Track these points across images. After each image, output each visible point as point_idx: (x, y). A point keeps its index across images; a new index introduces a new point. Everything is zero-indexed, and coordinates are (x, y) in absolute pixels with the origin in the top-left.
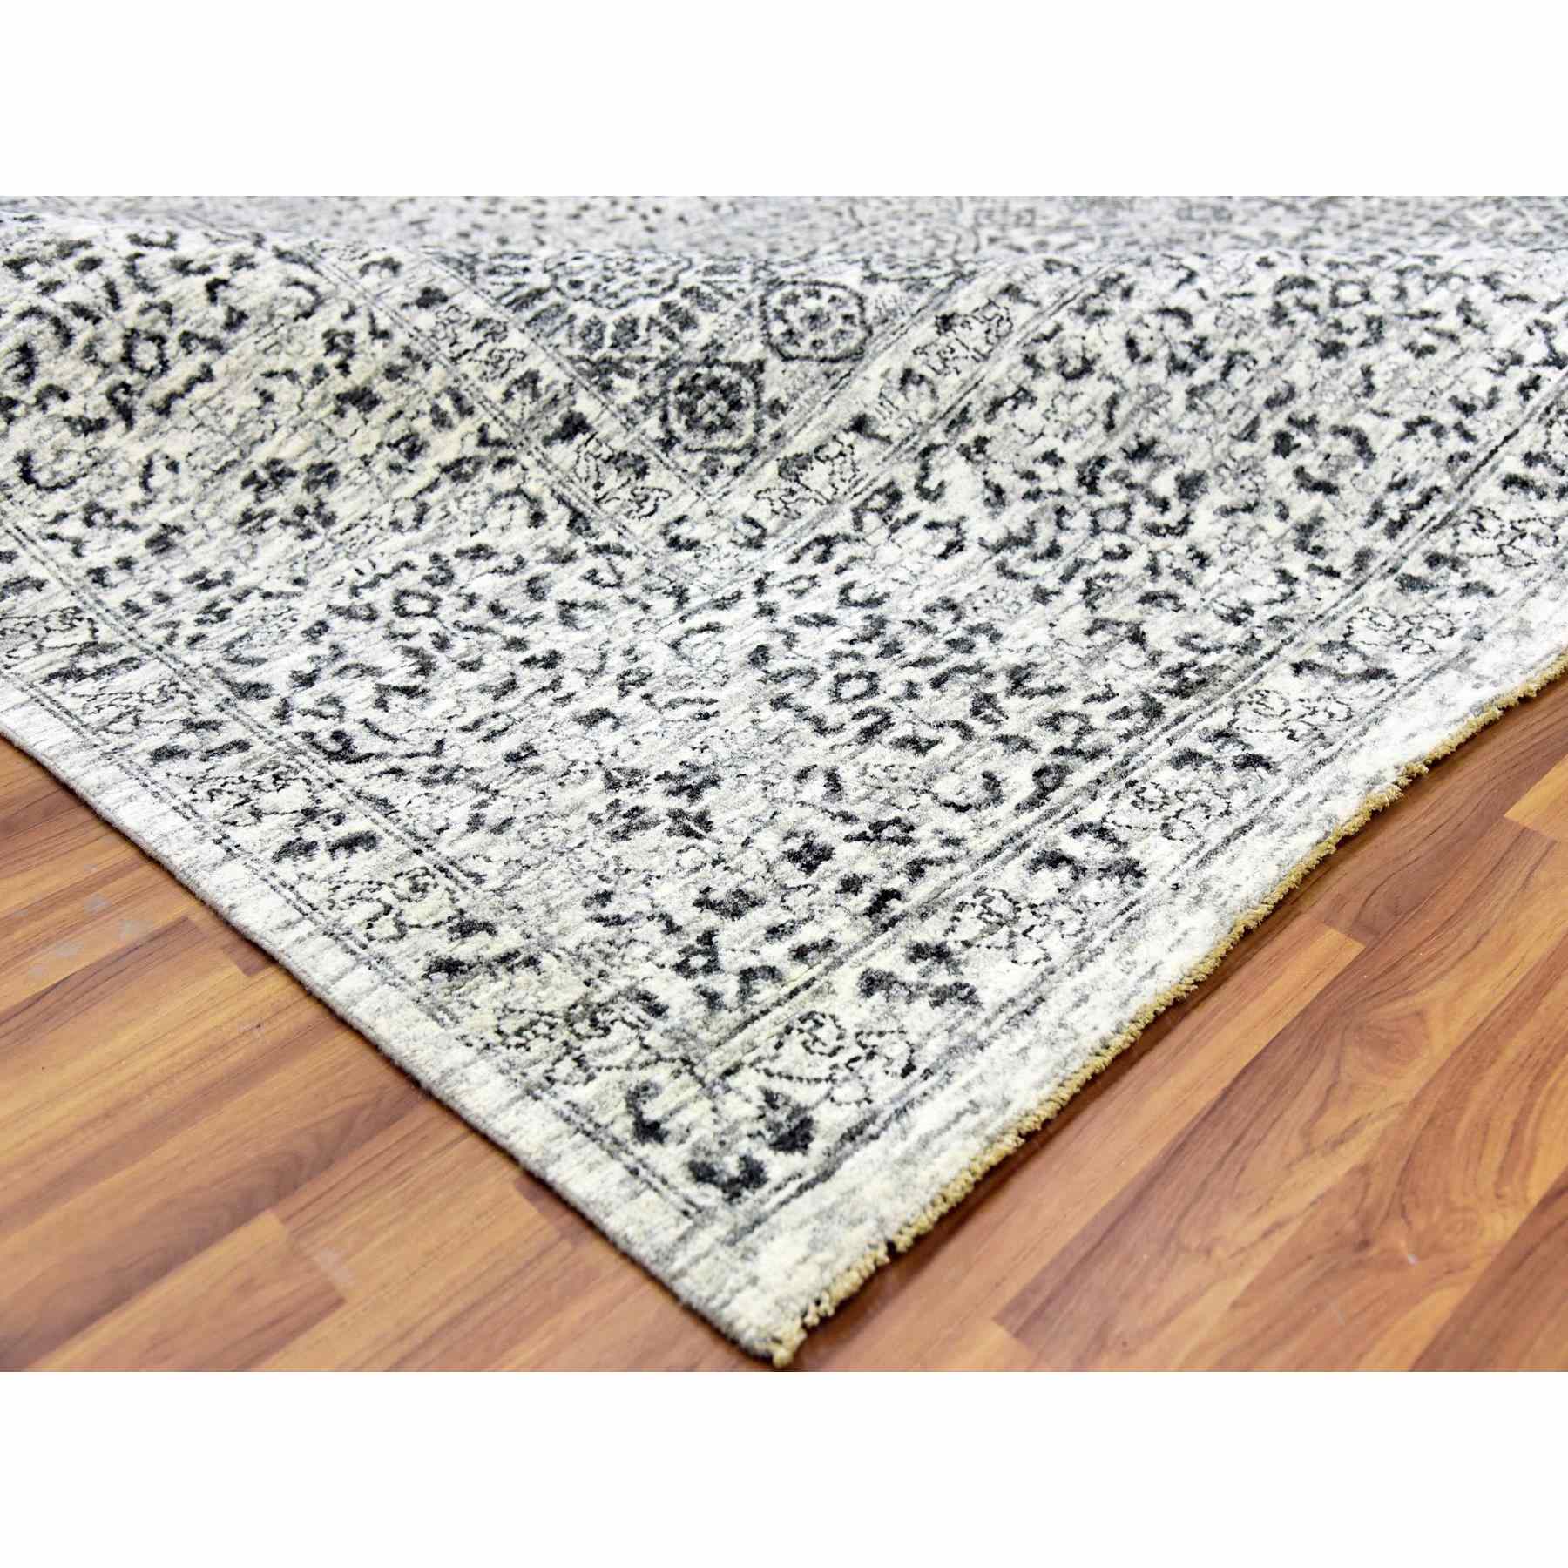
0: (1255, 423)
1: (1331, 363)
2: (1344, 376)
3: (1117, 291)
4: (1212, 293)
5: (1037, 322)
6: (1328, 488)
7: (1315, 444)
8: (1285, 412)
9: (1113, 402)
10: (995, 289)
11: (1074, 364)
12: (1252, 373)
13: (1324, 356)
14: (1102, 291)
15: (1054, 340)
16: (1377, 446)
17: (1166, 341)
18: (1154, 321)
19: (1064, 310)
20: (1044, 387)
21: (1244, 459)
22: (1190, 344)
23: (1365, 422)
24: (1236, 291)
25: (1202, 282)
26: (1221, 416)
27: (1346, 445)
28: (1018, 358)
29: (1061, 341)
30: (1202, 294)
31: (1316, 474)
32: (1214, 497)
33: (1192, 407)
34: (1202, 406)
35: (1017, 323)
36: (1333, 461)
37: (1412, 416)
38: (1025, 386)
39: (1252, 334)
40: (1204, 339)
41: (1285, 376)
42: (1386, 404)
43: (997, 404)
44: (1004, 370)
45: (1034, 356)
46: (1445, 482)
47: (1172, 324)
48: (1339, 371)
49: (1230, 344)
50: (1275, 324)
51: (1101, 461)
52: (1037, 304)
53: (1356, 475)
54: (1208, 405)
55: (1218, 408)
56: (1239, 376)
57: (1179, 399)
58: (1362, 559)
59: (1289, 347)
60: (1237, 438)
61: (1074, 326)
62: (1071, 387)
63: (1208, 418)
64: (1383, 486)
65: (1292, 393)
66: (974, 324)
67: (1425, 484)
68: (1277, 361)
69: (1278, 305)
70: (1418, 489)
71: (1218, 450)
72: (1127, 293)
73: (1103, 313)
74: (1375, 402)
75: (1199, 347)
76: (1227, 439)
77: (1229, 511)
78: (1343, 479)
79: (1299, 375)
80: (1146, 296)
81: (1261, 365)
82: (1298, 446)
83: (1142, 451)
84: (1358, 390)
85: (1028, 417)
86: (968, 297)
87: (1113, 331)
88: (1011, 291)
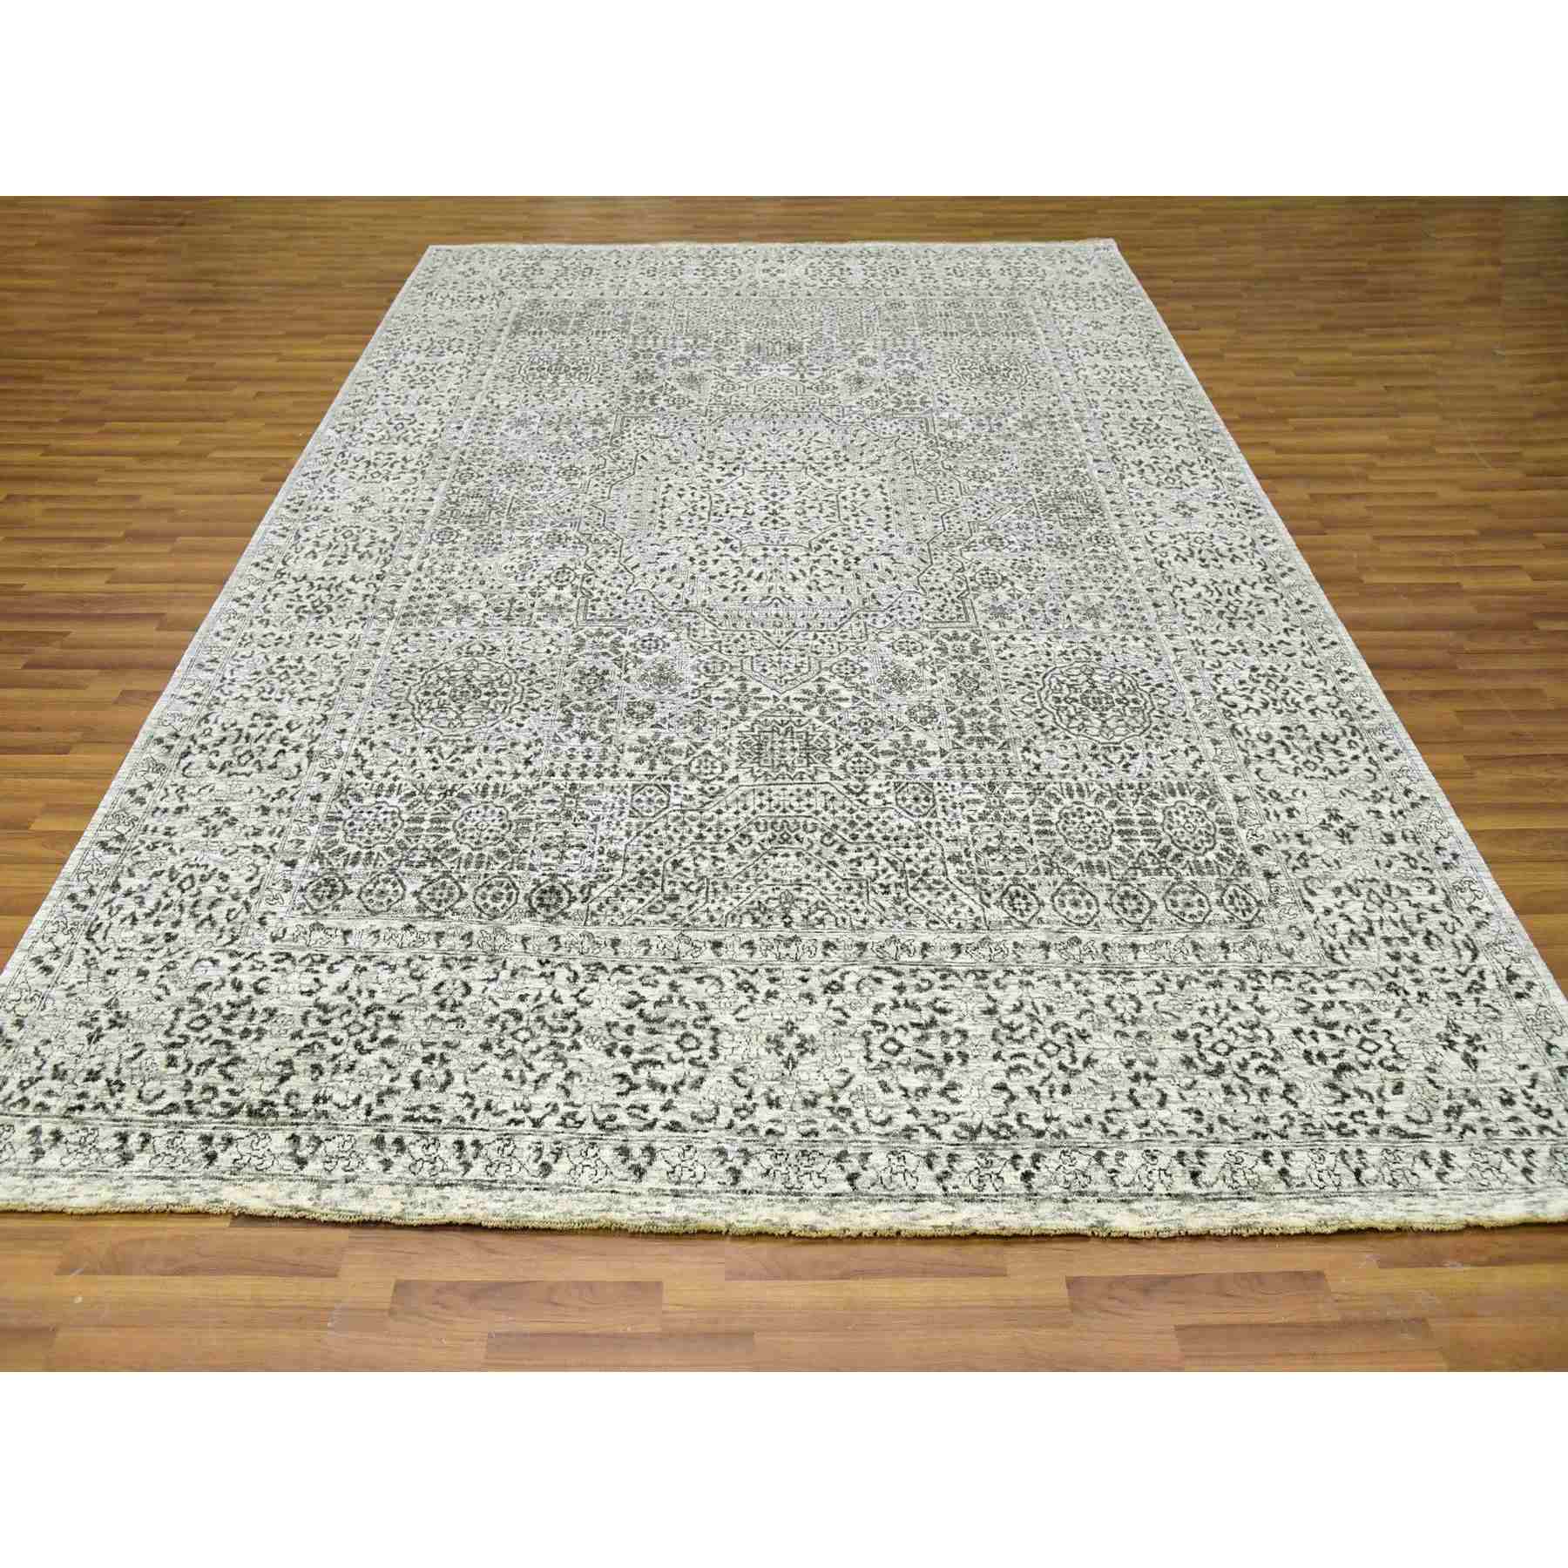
0: (433, 1044)
1: (479, 1051)
2: (476, 1059)
3: (465, 964)
4: (488, 993)
5: (429, 951)
6: (417, 1085)
7: (435, 1069)
8: (445, 1050)
9: (410, 995)
10: (437, 930)
11: (418, 974)
12: (456, 1029)
13: (480, 1046)
14: (461, 960)
15: (425, 962)
16: (449, 1089)
17: (451, 994)
18: (458, 984)
19: (442, 955)
20: (401, 972)
21: (413, 1051)
22: (455, 1002)
23: (458, 1079)
25: (492, 986)
26: (428, 1032)
27: (442, 1079)
28: (408, 956)
30: (485, 989)
31: (422, 1077)
32: (388, 1053)
33: (426, 1020)
34: (429, 1023)
35: (424, 946)
36: (432, 1079)
37: (471, 1092)
38: (397, 966)
39: (475, 1017)
40: (461, 1005)
41: (462, 1040)
42: (472, 1080)
43: (383, 963)
44: (398, 957)
45: (412, 960)
46: (445, 1122)
47: (462, 990)
48: (477, 1055)
49: (465, 1014)
50: (486, 1022)
51: (382, 1008)
52: (438, 946)
53: (430, 1091)
54: (430, 1025)
55: (431, 1029)
56: (452, 1026)
57: (427, 1014)
58: (387, 1117)
59: (477, 1033)
60: (422, 1043)
61: (436, 962)
62: (407, 979)
63: (425, 1029)
64: (429, 1103)
65: (456, 1047)
66: (414, 935)
67: (440, 1116)
68: (467, 1033)
69: (497, 1016)
70: (436, 1115)
71: (412, 1040)
72: (465, 968)
73: (449, 967)
74: (470, 1076)
75: (455, 1006)
76: (419, 1040)
77: (384, 1061)
78: (426, 1088)
79: (466, 1044)
80: (470, 974)
81: (462, 1029)
82: (432, 1064)
83: (394, 1017)
84: (472, 1067)
85: (385, 975)
86: (426, 926)
87: (443, 975)
88: (440, 935)
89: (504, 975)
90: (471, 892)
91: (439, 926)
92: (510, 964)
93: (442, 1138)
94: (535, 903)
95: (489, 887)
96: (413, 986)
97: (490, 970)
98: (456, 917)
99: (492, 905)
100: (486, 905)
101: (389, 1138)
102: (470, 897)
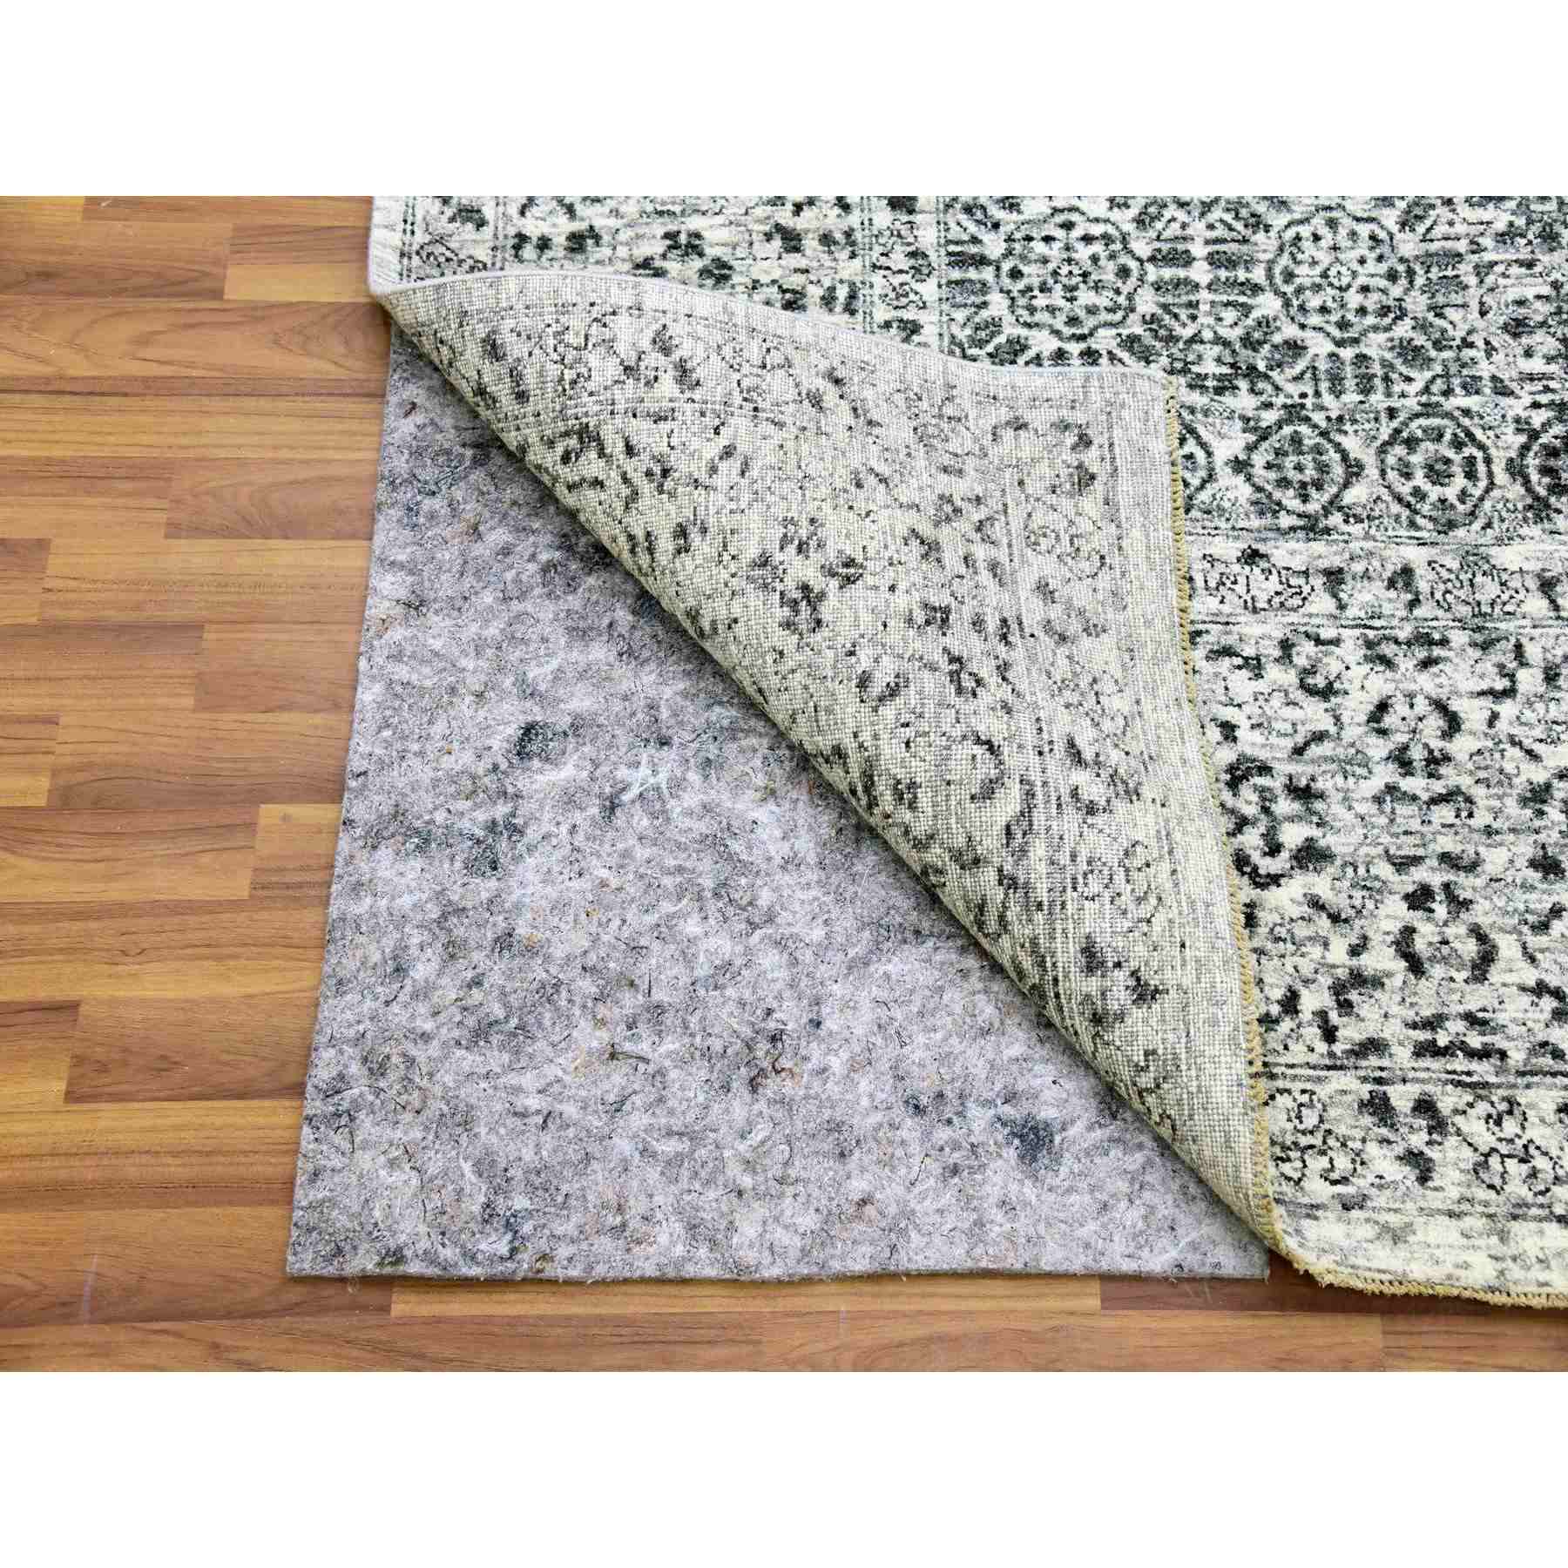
0: (1416, 860)
1: (1534, 876)
2: (1534, 896)
3: (1421, 654)
4: (1502, 726)
5: (1325, 621)
6: (1416, 966)
7: (1446, 924)
8: (1450, 876)
9: (1319, 737)
10: (1324, 564)
11: (1319, 681)
12: (1457, 821)
13: (1533, 864)
14: (1409, 644)
15: (1323, 648)
16: (1496, 974)
17: (1414, 732)
18: (1422, 705)
19: (1357, 632)
20: (1276, 674)
21: (1377, 878)
22: (1431, 752)
23: (1507, 947)
24: (1527, 743)
25: (1507, 709)
26: (1394, 829)
27: (1470, 948)
28: (1279, 635)
29: (1326, 654)
30: (1494, 718)
31: (1420, 945)
32: (1320, 884)
33: (1378, 800)
34: (1387, 807)
35: (1309, 608)
36: (1445, 950)
37: (1553, 981)
38: (1263, 660)
39: (1493, 791)
40: (1447, 758)
41: (1482, 849)
42: (1542, 951)
43: (1227, 652)
44: (1260, 634)
45: (1293, 645)
46: (1517, 1057)
47: (1435, 722)
48: (1533, 888)
49: (1465, 782)
50: (1524, 801)
51: (1265, 769)
52: (1342, 607)
53: (1452, 979)
54: (1393, 811)
55: (1399, 820)
56: (1444, 813)
57: (1376, 784)
58: (1373, 1046)
59: (1513, 830)
60: (1389, 857)
61: (1351, 650)
62: (1298, 695)
63: (1383, 820)
64: (1461, 1009)
65: (1473, 867)
66: (1274, 578)
67: (1498, 1041)
68: (1489, 831)
69: (1548, 787)
70: (1488, 1039)
71: (1364, 850)
72: (1426, 664)
73: (1388, 663)
74: (1535, 941)
75: (1435, 761)
76: (1380, 849)
77: (1316, 904)
78: (1437, 971)
79: (1495, 859)
80: (1443, 680)
81: (1471, 822)
82: (1432, 911)
83: (1304, 793)
84: (1531, 918)
85: (1242, 684)
86: (1292, 553)
87: (1379, 684)
88: (1334, 577)
89: (1529, 680)
90: (1369, 458)
91: (1324, 553)
92: (1533, 652)
93: (1523, 1097)
94: (1540, 484)
95: (1411, 443)
96: (1315, 714)
97: (1488, 666)
98: (1356, 529)
99: (1434, 493)
100: (1419, 494)
101: (1401, 1098)
102: (1372, 472)
